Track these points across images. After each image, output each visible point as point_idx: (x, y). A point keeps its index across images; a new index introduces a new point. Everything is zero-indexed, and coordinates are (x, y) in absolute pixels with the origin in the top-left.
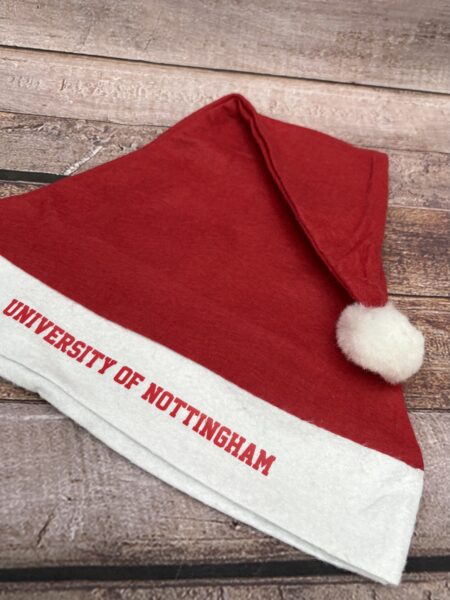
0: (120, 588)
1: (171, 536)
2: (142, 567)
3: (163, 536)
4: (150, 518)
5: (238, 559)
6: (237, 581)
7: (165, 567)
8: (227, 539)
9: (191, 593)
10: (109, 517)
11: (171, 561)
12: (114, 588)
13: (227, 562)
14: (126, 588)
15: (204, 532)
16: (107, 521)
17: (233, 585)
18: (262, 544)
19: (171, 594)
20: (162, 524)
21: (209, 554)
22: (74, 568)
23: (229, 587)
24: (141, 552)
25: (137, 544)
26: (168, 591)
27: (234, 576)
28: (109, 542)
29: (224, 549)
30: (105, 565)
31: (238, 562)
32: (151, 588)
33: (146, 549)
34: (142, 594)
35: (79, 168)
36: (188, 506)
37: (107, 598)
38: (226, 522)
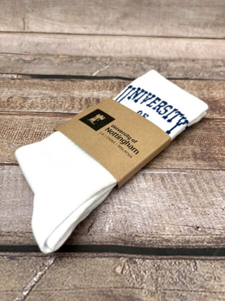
0: (136, 258)
1: (161, 233)
2: (147, 248)
3: (157, 233)
4: (149, 223)
5: (202, 246)
6: (203, 257)
7: (160, 249)
8: (194, 235)
9: (177, 263)
10: (126, 221)
11: (164, 246)
12: (132, 258)
13: (196, 247)
14: (139, 259)
15: (181, 231)
16: (125, 223)
17: (202, 260)
18: (215, 238)
19: (165, 263)
20: (156, 226)
21: (185, 243)
22: (109, 246)
23: (199, 261)
24: (146, 241)
25: (143, 236)
26: (163, 262)
27: (201, 255)
28: (127, 234)
29: (193, 241)
30: (126, 245)
31: (202, 248)
32: (153, 259)
33: (148, 239)
34: (149, 262)
35: (99, 73)
36: (170, 218)
37: (129, 263)
38: (193, 226)
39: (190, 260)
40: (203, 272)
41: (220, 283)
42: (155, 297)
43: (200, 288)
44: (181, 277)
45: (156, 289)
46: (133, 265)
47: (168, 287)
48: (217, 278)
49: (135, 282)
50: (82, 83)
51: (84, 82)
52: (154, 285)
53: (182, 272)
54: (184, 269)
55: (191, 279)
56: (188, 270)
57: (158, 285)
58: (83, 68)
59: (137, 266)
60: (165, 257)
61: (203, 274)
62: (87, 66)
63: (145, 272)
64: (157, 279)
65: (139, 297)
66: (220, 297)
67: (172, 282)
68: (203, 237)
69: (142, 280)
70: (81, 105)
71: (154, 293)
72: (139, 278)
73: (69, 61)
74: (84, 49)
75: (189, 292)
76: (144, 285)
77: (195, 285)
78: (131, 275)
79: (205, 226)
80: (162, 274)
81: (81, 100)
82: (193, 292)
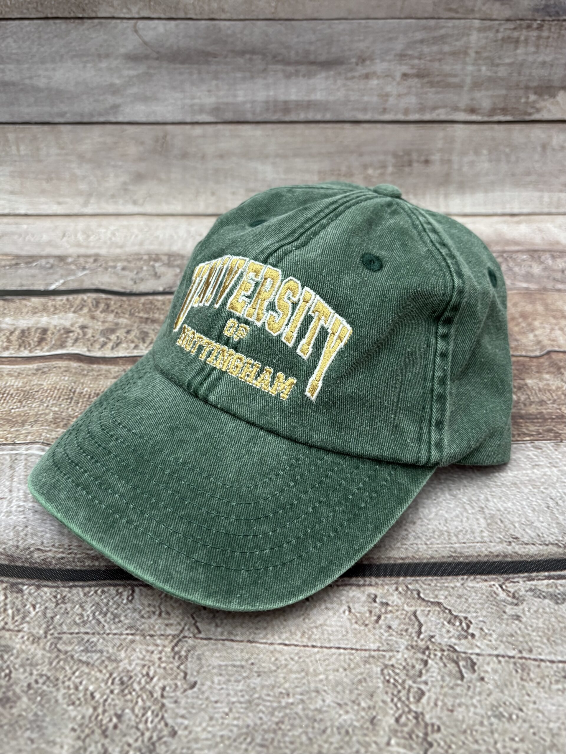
0: (24, 585)
2: (51, 570)
7: (76, 571)
9: (99, 592)
10: (26, 527)
11: (85, 566)
12: (18, 584)
14: (30, 585)
16: (23, 530)
19: (78, 593)
24: (54, 558)
25: (50, 550)
26: (74, 591)
28: (22, 546)
30: (12, 564)
32: (58, 587)
33: (60, 556)
34: (47, 592)
35: (63, 284)
37: (8, 592)
39: (125, 586)
40: (142, 605)
42: (39, 644)
43: (126, 629)
44: (97, 613)
45: (46, 633)
46: (15, 595)
47: (69, 629)
49: (9, 620)
50: (24, 302)
51: (29, 301)
52: (44, 626)
53: (102, 605)
54: (109, 601)
55: (115, 616)
56: (114, 603)
57: (51, 627)
58: (33, 276)
59: (22, 596)
60: (81, 583)
61: (141, 608)
62: (44, 273)
63: (34, 607)
64: (52, 618)
65: (10, 643)
66: (159, 642)
67: (78, 621)
69: (24, 618)
70: (9, 341)
71: (39, 638)
72: (18, 615)
73: (11, 266)
74: (50, 243)
75: (105, 636)
76: (25, 625)
77: (120, 625)
78: (5, 610)
80: (66, 609)
81: (12, 333)
82: (111, 636)
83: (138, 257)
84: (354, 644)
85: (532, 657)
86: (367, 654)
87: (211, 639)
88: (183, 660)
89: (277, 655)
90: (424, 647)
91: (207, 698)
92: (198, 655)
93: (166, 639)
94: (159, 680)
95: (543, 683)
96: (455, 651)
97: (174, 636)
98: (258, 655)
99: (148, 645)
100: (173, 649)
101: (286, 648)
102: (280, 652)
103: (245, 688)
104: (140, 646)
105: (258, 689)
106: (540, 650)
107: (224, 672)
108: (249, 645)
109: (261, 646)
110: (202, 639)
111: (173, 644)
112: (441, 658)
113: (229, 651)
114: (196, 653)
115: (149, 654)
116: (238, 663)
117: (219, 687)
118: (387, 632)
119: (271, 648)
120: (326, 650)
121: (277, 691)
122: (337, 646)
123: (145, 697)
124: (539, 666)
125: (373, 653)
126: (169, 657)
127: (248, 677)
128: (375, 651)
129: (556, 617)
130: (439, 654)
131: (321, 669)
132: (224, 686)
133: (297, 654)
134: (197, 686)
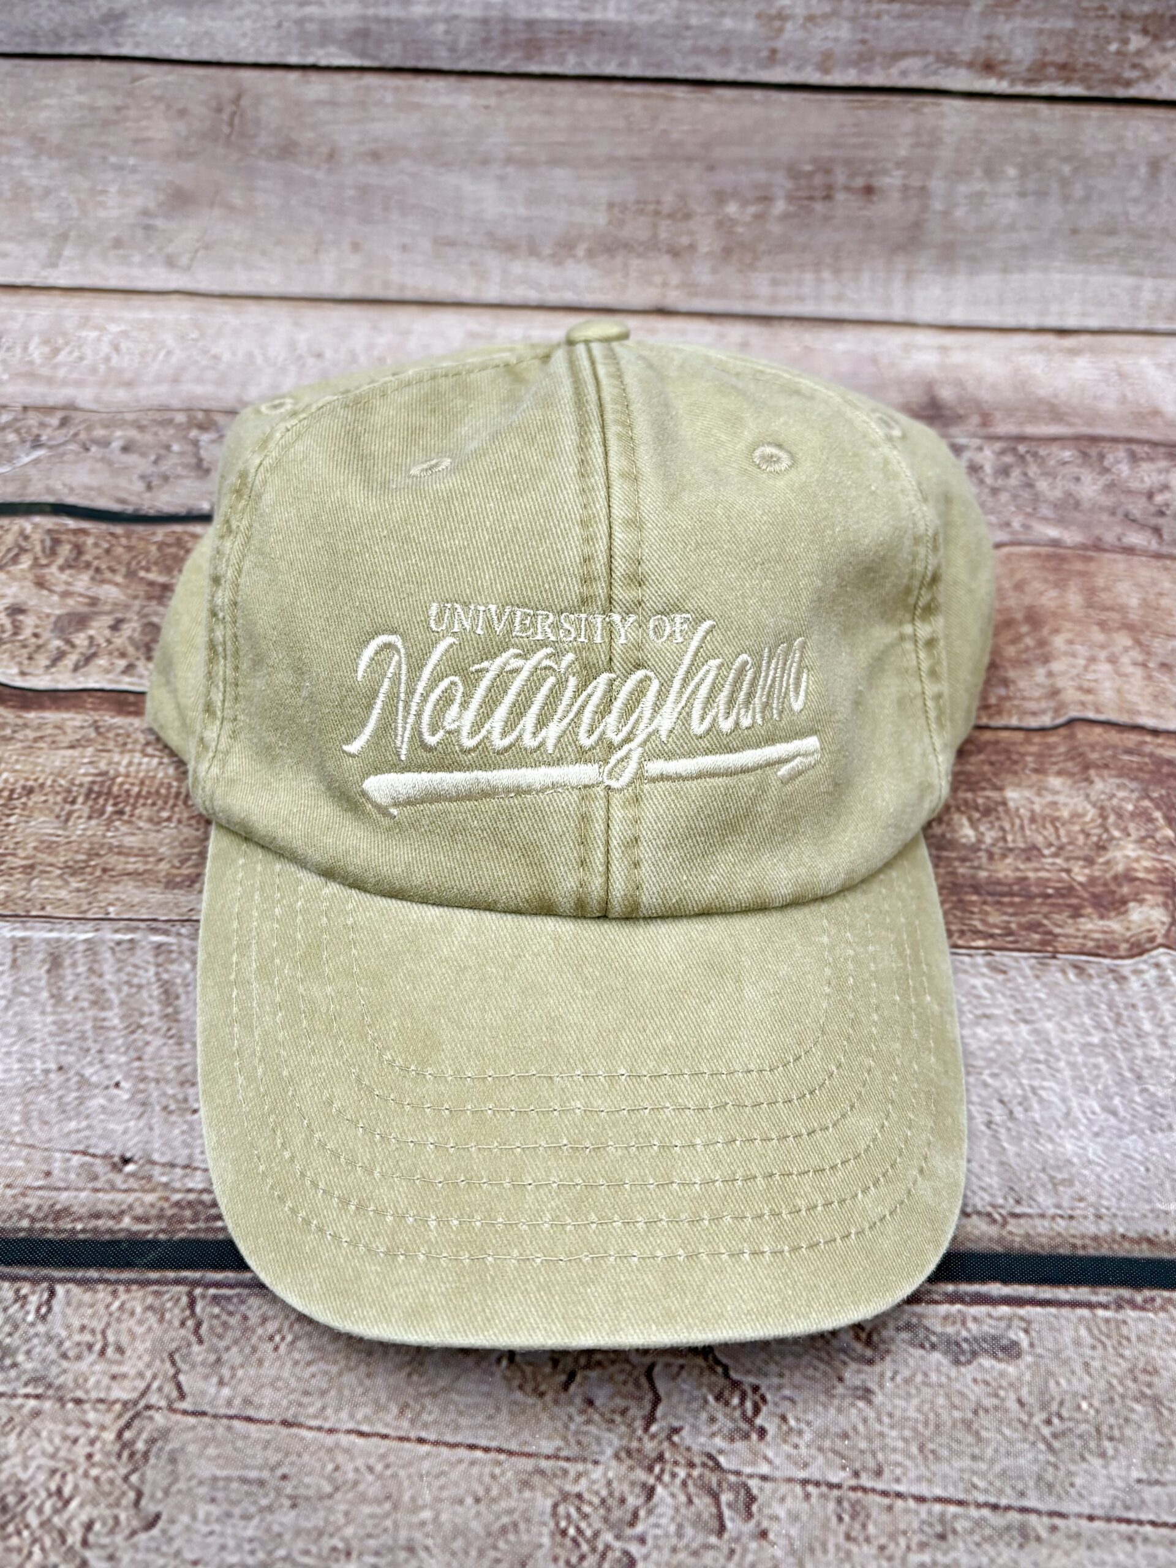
5: (111, 1231)
6: (93, 1274)
8: (96, 1190)
13: (81, 1236)
15: (48, 1174)
17: (80, 1282)
18: (177, 1204)
21: (45, 1218)
23: (70, 1286)
27: (87, 1265)
29: (83, 1211)
31: (107, 1237)
36: (26, 1119)
38: (106, 1156)
39: (35, 1281)
40: (68, 1327)
41: (115, 1369)
43: (26, 1384)
48: (110, 1351)
61: (64, 1334)
66: (91, 1416)
68: (130, 1198)
77: (13, 1373)
79: (156, 1157)
83: (162, 417)
84: (507, 1440)
85: (880, 1486)
86: (528, 1464)
87: (204, 1414)
88: (138, 1460)
89: (341, 1458)
90: (654, 1455)
91: (177, 1554)
92: (172, 1452)
93: (109, 1410)
94: (82, 1505)
95: (892, 1547)
96: (718, 1465)
97: (125, 1404)
98: (299, 1455)
99: (68, 1424)
100: (120, 1435)
101: (360, 1441)
102: (347, 1451)
103: (259, 1534)
104: (51, 1426)
105: (287, 1537)
106: (898, 1471)
107: (220, 1495)
108: (284, 1431)
109: (309, 1435)
110: (185, 1412)
111: (122, 1422)
112: (684, 1484)
113: (240, 1444)
114: (168, 1448)
115: (68, 1444)
116: (253, 1474)
117: (205, 1529)
118: (582, 1412)
119: (330, 1440)
120: (445, 1451)
121: (327, 1543)
122: (471, 1441)
123: (48, 1542)
124: (890, 1508)
125: (544, 1464)
126: (108, 1454)
127: (270, 1509)
128: (548, 1457)
129: (948, 1396)
130: (682, 1473)
131: (428, 1497)
132: (217, 1528)
133: (383, 1457)
134: (161, 1525)
